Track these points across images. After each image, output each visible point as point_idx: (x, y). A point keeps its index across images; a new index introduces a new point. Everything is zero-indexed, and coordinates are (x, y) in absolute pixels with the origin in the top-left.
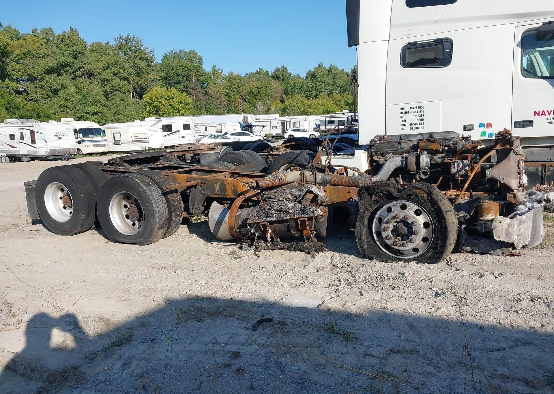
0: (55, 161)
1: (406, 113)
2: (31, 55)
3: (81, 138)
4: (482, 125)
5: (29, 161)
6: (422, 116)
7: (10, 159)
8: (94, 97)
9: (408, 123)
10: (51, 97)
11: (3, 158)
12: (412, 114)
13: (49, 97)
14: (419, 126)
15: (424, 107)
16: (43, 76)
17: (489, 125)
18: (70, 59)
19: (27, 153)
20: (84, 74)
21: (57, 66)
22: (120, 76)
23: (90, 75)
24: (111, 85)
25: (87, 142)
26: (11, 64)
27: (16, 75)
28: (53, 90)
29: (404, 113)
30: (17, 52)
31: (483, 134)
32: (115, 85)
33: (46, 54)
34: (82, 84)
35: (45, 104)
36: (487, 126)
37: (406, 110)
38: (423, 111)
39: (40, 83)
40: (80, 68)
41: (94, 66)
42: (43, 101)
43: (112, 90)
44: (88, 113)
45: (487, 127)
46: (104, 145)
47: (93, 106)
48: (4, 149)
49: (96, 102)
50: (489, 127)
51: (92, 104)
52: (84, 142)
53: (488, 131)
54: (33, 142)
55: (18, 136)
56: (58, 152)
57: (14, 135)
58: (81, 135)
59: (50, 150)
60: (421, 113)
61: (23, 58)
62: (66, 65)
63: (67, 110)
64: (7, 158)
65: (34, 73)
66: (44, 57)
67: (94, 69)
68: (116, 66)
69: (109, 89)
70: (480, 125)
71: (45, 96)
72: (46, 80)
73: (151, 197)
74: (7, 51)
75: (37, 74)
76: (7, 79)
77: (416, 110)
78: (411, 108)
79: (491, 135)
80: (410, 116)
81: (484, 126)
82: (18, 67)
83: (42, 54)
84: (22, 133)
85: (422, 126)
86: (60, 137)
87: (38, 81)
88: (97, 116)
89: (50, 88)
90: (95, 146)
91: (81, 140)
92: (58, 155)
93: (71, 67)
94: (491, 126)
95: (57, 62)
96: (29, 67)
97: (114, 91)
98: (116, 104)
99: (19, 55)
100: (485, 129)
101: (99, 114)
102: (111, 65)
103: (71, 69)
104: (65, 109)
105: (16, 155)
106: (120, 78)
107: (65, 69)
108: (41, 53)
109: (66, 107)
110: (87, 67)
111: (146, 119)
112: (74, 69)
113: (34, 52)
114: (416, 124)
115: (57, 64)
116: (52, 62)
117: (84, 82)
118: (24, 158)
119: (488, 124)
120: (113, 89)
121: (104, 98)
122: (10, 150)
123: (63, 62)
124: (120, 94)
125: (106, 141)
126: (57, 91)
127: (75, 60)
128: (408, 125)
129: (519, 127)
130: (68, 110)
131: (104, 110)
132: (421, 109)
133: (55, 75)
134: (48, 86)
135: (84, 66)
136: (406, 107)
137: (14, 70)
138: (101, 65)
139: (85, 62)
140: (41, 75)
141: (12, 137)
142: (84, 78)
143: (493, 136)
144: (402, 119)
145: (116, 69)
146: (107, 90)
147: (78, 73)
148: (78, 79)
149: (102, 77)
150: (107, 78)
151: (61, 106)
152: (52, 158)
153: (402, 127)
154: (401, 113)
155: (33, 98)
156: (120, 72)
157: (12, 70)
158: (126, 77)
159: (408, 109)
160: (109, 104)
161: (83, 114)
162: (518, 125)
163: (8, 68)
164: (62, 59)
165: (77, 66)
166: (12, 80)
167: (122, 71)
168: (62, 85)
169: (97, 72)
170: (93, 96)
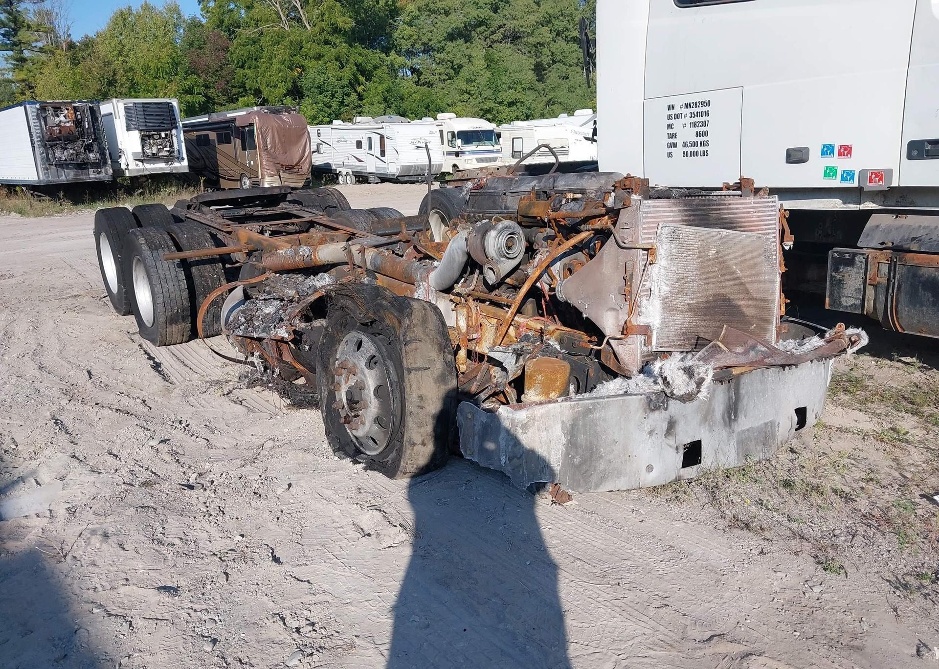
0: (410, 183)
1: (677, 116)
2: (429, 10)
3: (459, 147)
4: (827, 150)
5: (377, 183)
6: (704, 124)
7: (357, 179)
8: (512, 75)
9: (679, 141)
10: (453, 78)
11: (348, 177)
12: (688, 120)
13: (450, 79)
14: (699, 149)
15: (708, 104)
16: (443, 44)
17: (846, 151)
18: (487, 12)
19: (374, 171)
20: (505, 37)
21: (465, 26)
22: (566, 37)
23: (514, 37)
24: (550, 53)
25: (467, 153)
26: (401, 26)
27: (406, 46)
28: (456, 67)
29: (673, 116)
30: (411, 7)
31: (830, 172)
32: (558, 52)
33: (450, 8)
34: (501, 54)
35: (443, 89)
36: (840, 151)
37: (677, 111)
38: (707, 114)
39: (438, 55)
40: (500, 27)
41: (521, 22)
42: (441, 85)
43: (551, 62)
44: (501, 103)
45: (840, 154)
46: (495, 159)
47: (510, 91)
48: (350, 164)
49: (515, 83)
50: (844, 155)
51: (510, 88)
52: (463, 153)
53: (842, 164)
54: (383, 153)
55: (365, 144)
56: (414, 170)
57: (361, 142)
58: (459, 142)
59: (403, 167)
60: (704, 119)
61: (417, 18)
62: (481, 23)
63: (469, 98)
64: (353, 177)
65: (430, 40)
66: (447, 13)
67: (522, 26)
68: (561, 18)
69: (545, 60)
70: (823, 150)
71: (444, 77)
72: (447, 50)
73: (152, 270)
74: (396, 7)
75: (434, 41)
76: (393, 53)
77: (695, 110)
78: (687, 105)
79: (848, 175)
80: (684, 126)
81: (832, 152)
82: (409, 31)
83: (443, 8)
84: (370, 139)
85: (705, 148)
86: (419, 145)
87: (436, 52)
88: (514, 108)
89: (452, 62)
90: (480, 160)
91: (459, 150)
92: (415, 175)
93: (487, 27)
94: (850, 153)
95: (465, 19)
96: (424, 31)
97: (554, 62)
98: (553, 86)
99: (413, 12)
100: (834, 161)
101: (519, 104)
102: (554, 18)
103: (487, 29)
104: (467, 96)
105: (362, 173)
106: (567, 40)
107: (479, 30)
108: (443, 6)
109: (469, 93)
110: (511, 24)
111: (577, 112)
112: (491, 29)
113: (432, 6)
114: (694, 144)
115: (465, 23)
116: (456, 21)
117: (505, 50)
118: (371, 178)
119: (841, 146)
120: (553, 60)
121: (531, 76)
122: (357, 164)
123: (476, 19)
124: (564, 68)
125: (498, 151)
126: (460, 66)
127: (494, 14)
128: (680, 145)
129: (920, 157)
130: (471, 98)
131: (529, 98)
132: (704, 109)
133: (460, 42)
134: (449, 61)
135: (505, 22)
136: (679, 102)
137: (403, 38)
138: (532, 18)
139: (508, 16)
140: (440, 42)
141: (359, 145)
142: (505, 43)
143: (853, 178)
144: (671, 131)
145: (559, 24)
146: (543, 62)
147: (498, 36)
148: (495, 45)
149: (532, 40)
150: (540, 40)
151: (463, 92)
152: (406, 179)
153: (670, 150)
154: (669, 117)
155: (428, 80)
156: (567, 29)
157: (401, 36)
158: (576, 36)
159: (681, 107)
160: (540, 86)
161: (492, 105)
162: (915, 153)
163: (396, 35)
164: (474, 13)
165: (496, 24)
166: (399, 53)
167: (570, 27)
168: (469, 58)
169: (524, 32)
170: (510, 73)
